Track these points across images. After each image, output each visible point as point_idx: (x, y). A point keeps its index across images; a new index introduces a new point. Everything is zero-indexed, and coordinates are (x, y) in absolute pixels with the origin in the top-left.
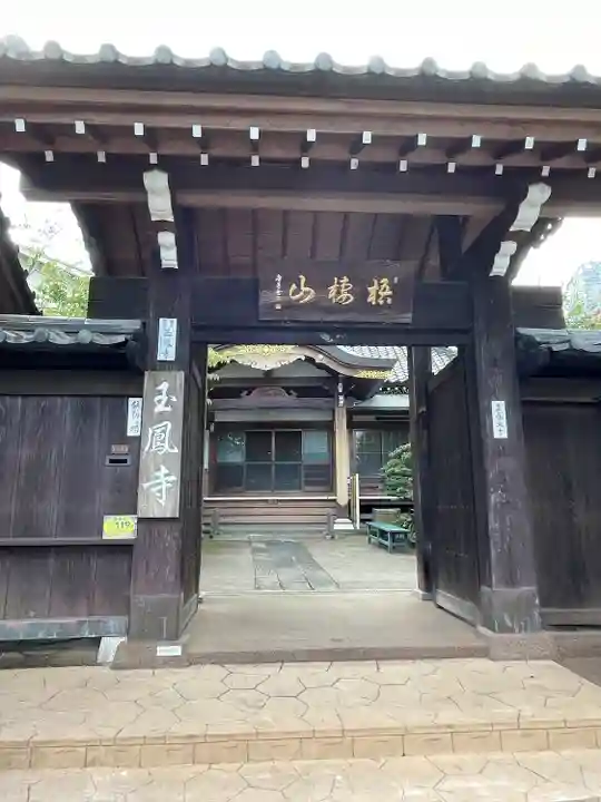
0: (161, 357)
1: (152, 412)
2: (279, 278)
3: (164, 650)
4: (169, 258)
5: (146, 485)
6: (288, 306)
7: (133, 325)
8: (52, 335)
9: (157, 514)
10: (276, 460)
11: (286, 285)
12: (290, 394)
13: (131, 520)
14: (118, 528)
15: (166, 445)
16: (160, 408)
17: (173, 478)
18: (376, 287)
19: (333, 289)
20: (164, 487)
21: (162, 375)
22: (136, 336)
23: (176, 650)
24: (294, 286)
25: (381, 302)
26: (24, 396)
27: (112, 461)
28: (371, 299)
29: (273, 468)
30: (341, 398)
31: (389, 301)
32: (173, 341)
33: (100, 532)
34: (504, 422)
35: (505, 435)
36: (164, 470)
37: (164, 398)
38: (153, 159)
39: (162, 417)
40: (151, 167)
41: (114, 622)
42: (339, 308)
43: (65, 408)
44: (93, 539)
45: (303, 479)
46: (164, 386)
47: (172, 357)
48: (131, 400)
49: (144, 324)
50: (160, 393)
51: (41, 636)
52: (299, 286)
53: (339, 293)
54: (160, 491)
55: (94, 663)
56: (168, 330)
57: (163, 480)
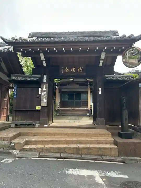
0: (44, 81)
1: (43, 90)
2: (63, 68)
3: (45, 126)
4: (45, 65)
5: (42, 101)
6: (65, 72)
7: (39, 76)
8: (27, 79)
9: (44, 106)
10: (75, 100)
11: (64, 69)
12: (77, 85)
13: (40, 107)
14: (38, 108)
15: (45, 95)
16: (44, 89)
17: (46, 100)
18: (79, 69)
19: (72, 69)
20: (45, 101)
21: (44, 84)
22: (40, 78)
23: (47, 126)
24: (65, 69)
25: (80, 71)
26: (23, 88)
27: (37, 98)
28: (78, 71)
29: (75, 102)
30: (89, 86)
31: (81, 71)
32: (46, 78)
33: (35, 108)
34: (101, 91)
35: (101, 94)
36: (45, 99)
37: (45, 88)
38: (41, 52)
39: (45, 91)
40: (41, 53)
41: (38, 122)
42: (73, 73)
43: (29, 89)
44: (34, 110)
45: (81, 104)
46: (45, 86)
47: (46, 81)
48: (40, 88)
49: (41, 76)
50: (44, 87)
51: (27, 124)
52: (66, 69)
53: (73, 70)
54: (44, 102)
55: (35, 127)
56: (45, 77)
57: (44, 101)
